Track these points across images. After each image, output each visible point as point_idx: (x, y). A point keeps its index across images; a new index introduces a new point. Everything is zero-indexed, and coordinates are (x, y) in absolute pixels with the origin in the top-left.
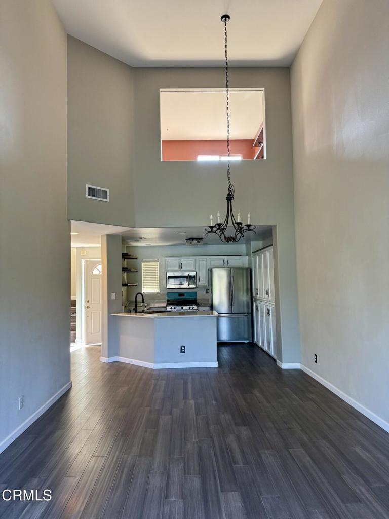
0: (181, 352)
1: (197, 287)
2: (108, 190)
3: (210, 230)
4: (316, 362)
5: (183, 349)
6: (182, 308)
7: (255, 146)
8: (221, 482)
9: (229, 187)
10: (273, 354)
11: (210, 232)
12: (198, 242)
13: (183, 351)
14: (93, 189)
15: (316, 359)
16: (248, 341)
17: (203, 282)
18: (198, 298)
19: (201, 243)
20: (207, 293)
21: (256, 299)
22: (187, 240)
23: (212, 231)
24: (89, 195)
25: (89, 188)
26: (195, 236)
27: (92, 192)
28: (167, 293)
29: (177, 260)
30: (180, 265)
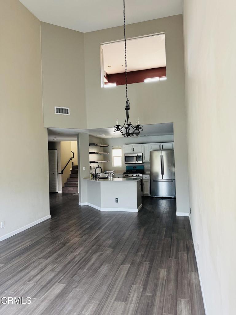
1: (143, 163)
2: (69, 109)
5: (117, 200)
6: (132, 175)
13: (117, 201)
14: (59, 109)
16: (174, 197)
17: (147, 160)
18: (145, 169)
25: (57, 109)
28: (126, 166)
29: (131, 146)
30: (133, 150)
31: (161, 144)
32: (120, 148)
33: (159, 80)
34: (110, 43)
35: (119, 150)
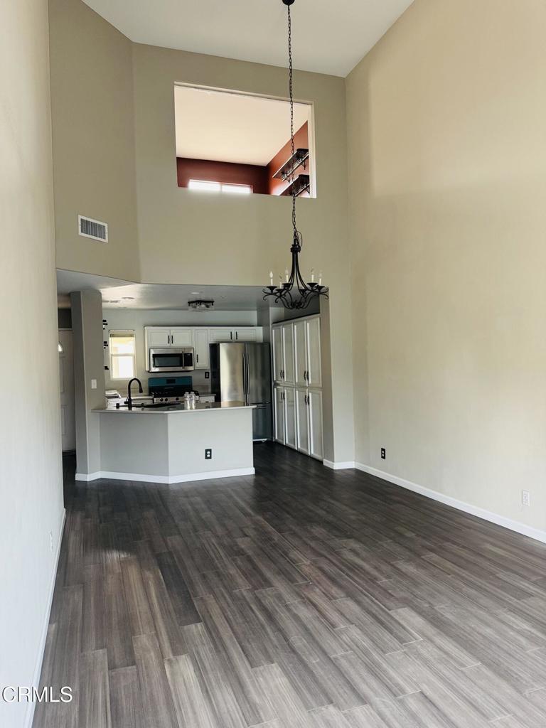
0: (207, 458)
2: (106, 225)
3: (269, 291)
4: (384, 458)
5: (208, 454)
6: (178, 399)
7: (276, 177)
8: (380, 602)
9: (295, 235)
10: (312, 452)
11: (270, 294)
12: (208, 307)
13: (208, 456)
14: (88, 223)
15: (384, 454)
16: (266, 439)
17: (203, 361)
18: (193, 385)
19: (212, 307)
20: (206, 377)
21: (276, 385)
22: (189, 303)
23: (272, 294)
24: (82, 231)
25: (82, 220)
26: (203, 298)
27: (86, 226)
28: (150, 379)
29: (165, 332)
30: (170, 339)
31: (234, 329)
32: (132, 336)
33: (221, 191)
34: (195, 88)
35: (130, 338)
